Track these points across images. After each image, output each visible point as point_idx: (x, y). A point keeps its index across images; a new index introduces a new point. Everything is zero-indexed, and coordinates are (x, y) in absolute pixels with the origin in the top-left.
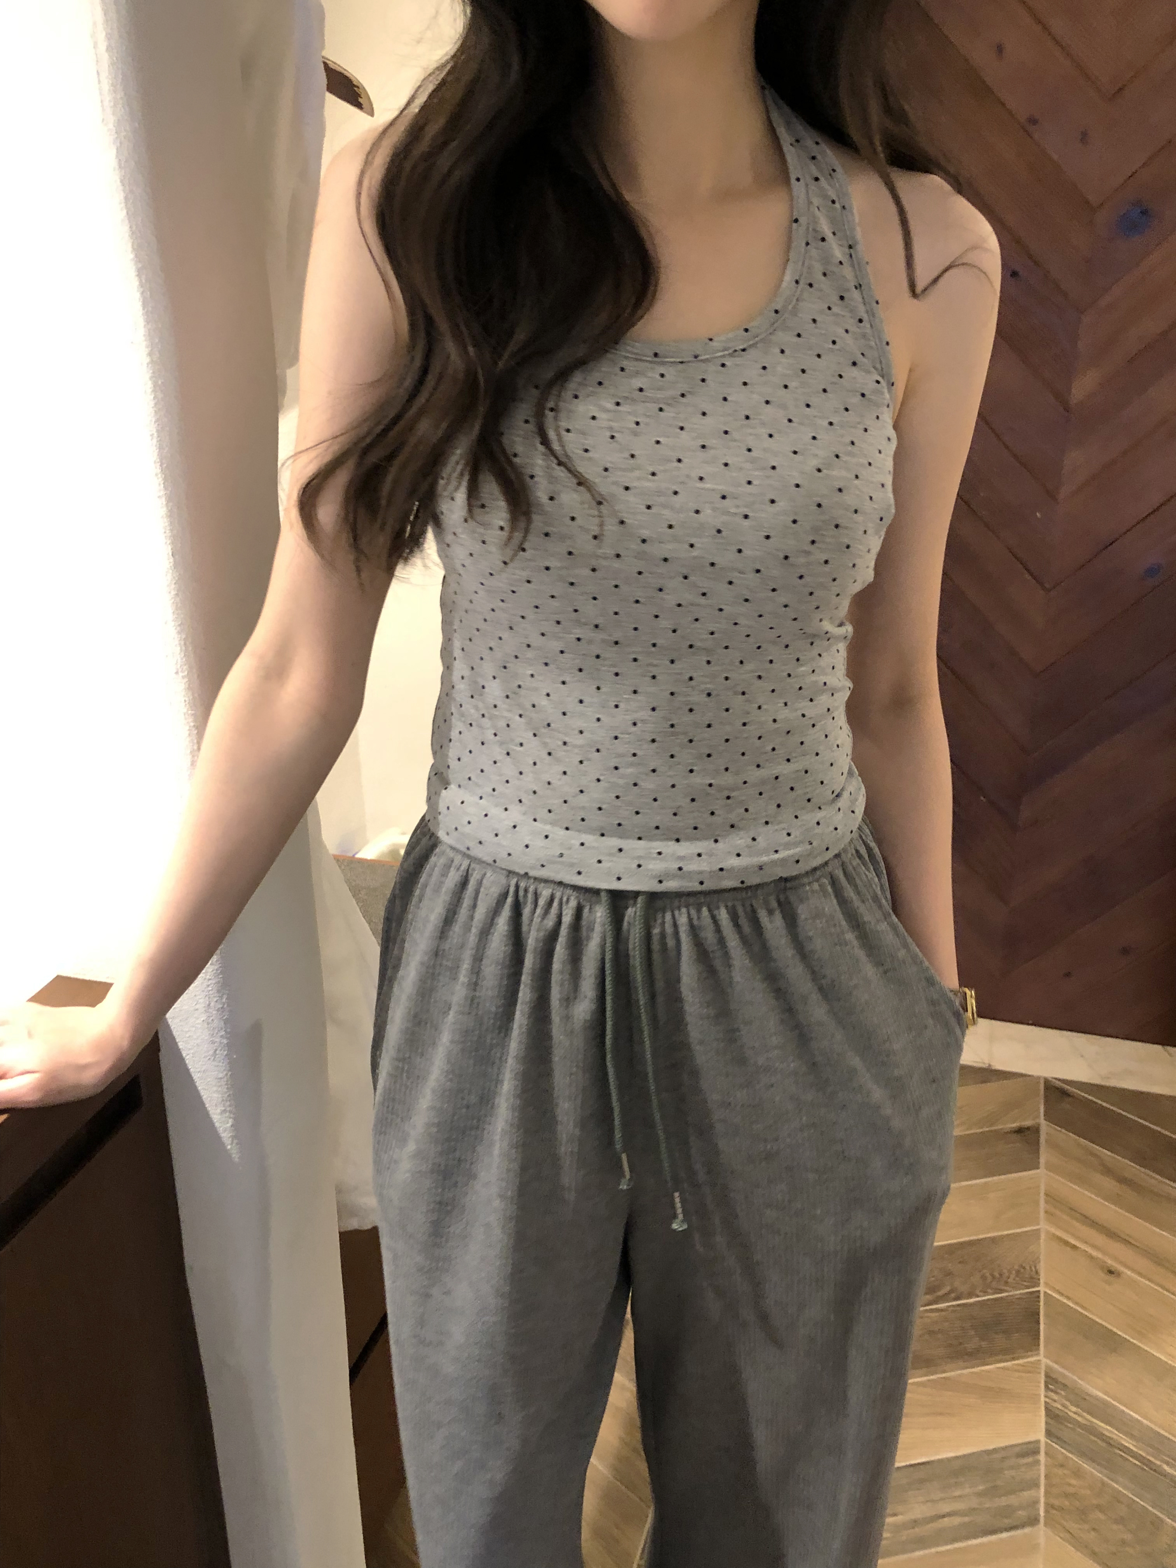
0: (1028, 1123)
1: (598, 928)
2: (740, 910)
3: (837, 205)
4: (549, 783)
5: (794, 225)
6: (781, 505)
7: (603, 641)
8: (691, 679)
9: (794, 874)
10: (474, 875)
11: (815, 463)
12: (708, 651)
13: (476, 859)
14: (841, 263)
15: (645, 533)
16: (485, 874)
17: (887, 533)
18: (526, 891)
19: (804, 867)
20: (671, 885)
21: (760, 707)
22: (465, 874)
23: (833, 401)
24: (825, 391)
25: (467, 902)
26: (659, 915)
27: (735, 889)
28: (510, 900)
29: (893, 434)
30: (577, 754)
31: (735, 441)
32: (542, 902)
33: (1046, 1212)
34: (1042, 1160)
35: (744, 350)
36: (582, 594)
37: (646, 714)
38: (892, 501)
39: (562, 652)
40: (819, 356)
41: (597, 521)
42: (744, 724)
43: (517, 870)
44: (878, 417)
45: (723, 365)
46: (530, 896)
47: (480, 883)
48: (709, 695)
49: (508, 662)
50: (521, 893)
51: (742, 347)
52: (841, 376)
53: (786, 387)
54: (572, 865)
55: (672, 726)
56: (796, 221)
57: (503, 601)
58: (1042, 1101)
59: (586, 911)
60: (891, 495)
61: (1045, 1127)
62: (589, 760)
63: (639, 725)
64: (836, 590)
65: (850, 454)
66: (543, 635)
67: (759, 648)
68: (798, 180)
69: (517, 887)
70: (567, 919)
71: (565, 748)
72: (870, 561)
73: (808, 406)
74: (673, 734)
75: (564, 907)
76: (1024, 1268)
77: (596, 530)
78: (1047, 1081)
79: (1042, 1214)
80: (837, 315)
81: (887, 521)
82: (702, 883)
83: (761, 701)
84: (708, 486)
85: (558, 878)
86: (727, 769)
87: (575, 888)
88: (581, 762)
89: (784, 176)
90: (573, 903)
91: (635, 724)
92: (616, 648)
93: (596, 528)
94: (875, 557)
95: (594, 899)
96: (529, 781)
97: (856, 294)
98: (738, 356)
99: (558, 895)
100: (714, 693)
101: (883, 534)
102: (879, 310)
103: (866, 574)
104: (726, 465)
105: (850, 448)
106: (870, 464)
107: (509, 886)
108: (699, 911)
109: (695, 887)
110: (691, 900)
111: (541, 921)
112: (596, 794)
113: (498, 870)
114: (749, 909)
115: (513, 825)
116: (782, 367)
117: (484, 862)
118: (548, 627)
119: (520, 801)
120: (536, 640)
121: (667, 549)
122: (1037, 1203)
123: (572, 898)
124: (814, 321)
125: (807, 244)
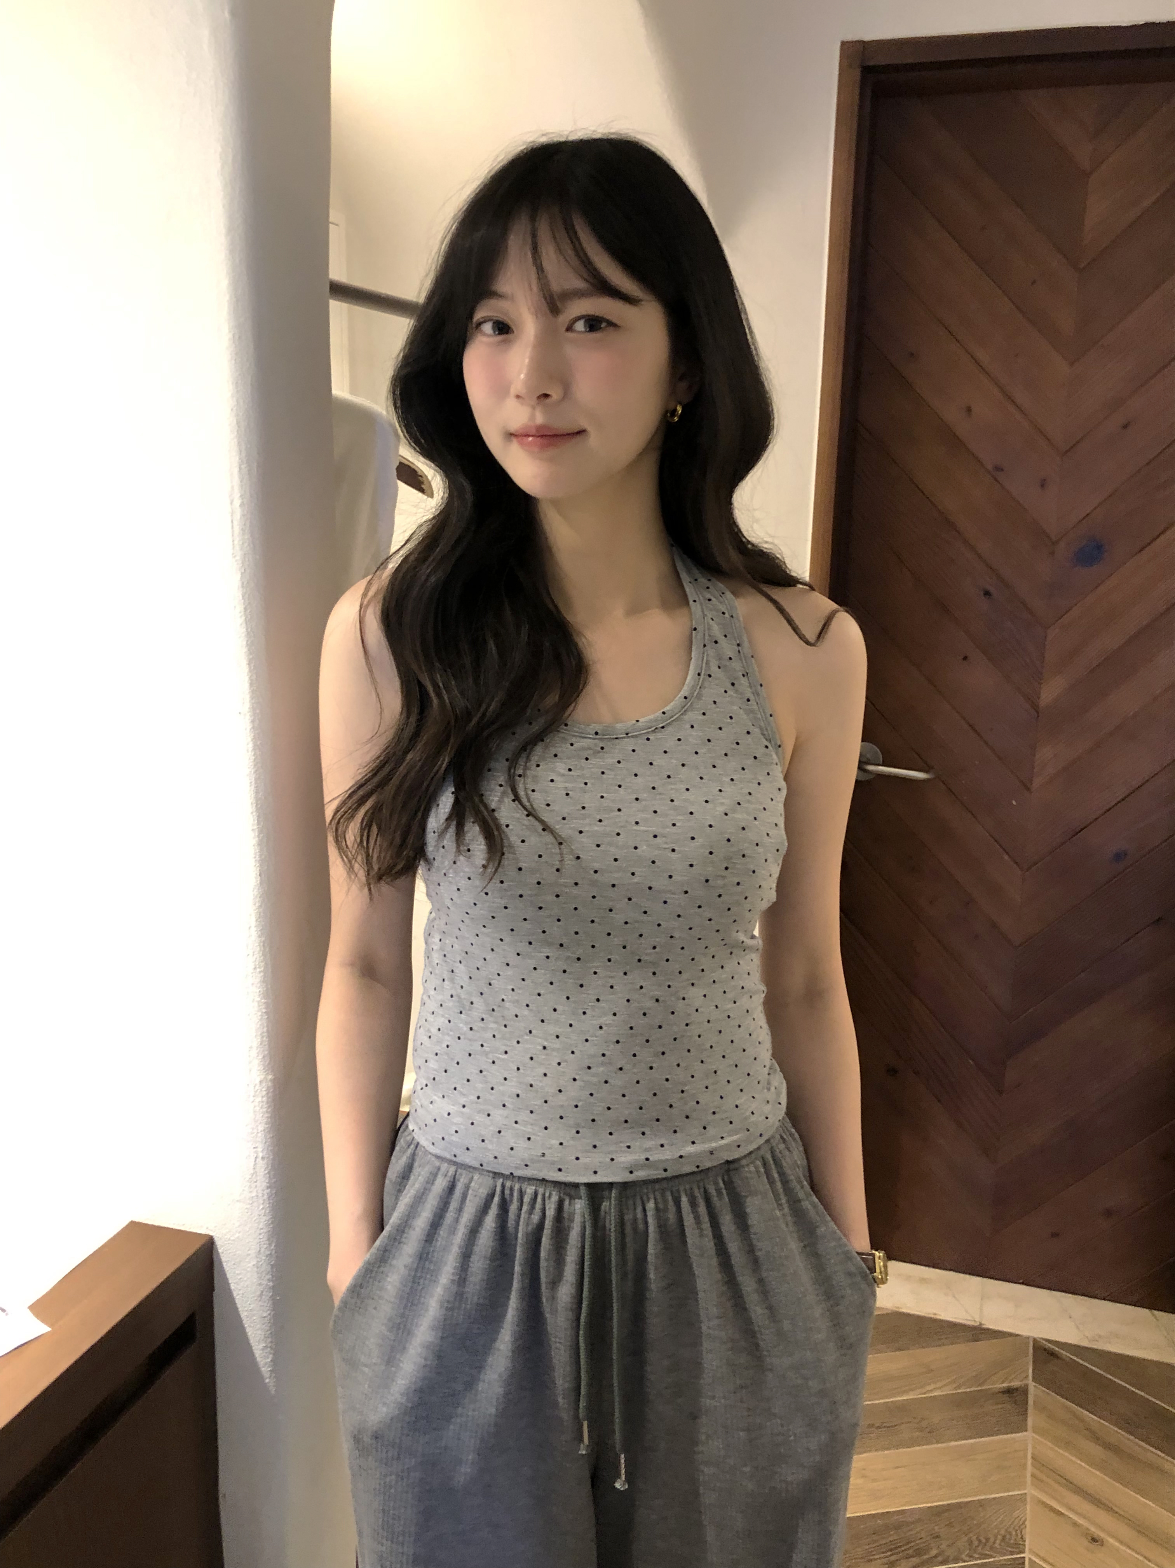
0: (1016, 1384)
1: (578, 1219)
2: (697, 1193)
3: (727, 615)
4: (531, 1086)
5: (694, 632)
6: (699, 841)
7: (568, 958)
8: (641, 987)
9: (737, 1156)
10: (462, 1180)
11: (721, 809)
12: (653, 963)
13: (462, 1165)
14: (730, 659)
15: (596, 866)
16: (472, 1178)
17: (784, 861)
18: (512, 1189)
19: (743, 1151)
20: (640, 1175)
21: (697, 1010)
22: (452, 1180)
23: (733, 764)
24: (726, 755)
25: (454, 1205)
26: (631, 1202)
27: (693, 1173)
28: (496, 1199)
29: (783, 784)
30: (556, 1056)
31: (660, 794)
32: (527, 1199)
33: (1033, 1475)
34: (1030, 1421)
35: (663, 727)
36: (550, 916)
37: (608, 1019)
38: (785, 837)
39: (535, 969)
40: (720, 729)
41: (558, 857)
42: (687, 1025)
43: (503, 1172)
44: (768, 774)
45: (648, 739)
46: (516, 1194)
47: (467, 1187)
48: (657, 1000)
49: (493, 979)
50: (507, 1192)
51: (661, 725)
52: (738, 743)
53: (696, 753)
54: (553, 1163)
55: (631, 1028)
56: (695, 629)
57: (484, 926)
58: (1031, 1363)
59: (567, 1202)
60: (783, 832)
61: (1034, 1390)
62: (566, 1061)
63: (604, 1028)
64: (748, 907)
65: (749, 802)
66: (518, 954)
67: (693, 959)
68: (695, 601)
69: (503, 1186)
70: (551, 1212)
71: (545, 1051)
72: (772, 884)
73: (714, 766)
74: (632, 1036)
75: (547, 1202)
76: (1010, 1534)
77: (557, 864)
78: (1035, 1340)
79: (1029, 1479)
80: (730, 696)
81: (783, 851)
82: (665, 1170)
83: (697, 1005)
84: (642, 828)
85: (541, 1176)
86: (678, 1065)
87: (556, 1184)
88: (559, 1064)
89: (684, 601)
90: (555, 1198)
91: (601, 1028)
92: (578, 964)
93: (558, 863)
94: (776, 881)
95: (573, 1192)
96: (512, 1087)
97: (744, 681)
98: (659, 732)
99: (541, 1191)
100: (661, 999)
101: (780, 862)
102: (763, 691)
103: (771, 896)
104: (655, 812)
105: (749, 797)
106: (765, 809)
107: (496, 1186)
108: (663, 1195)
109: (662, 1174)
110: (657, 1186)
111: (529, 1218)
112: (573, 1092)
113: (485, 1173)
114: (702, 1190)
115: (498, 1130)
116: (694, 738)
117: (470, 1167)
118: (523, 947)
119: (504, 1105)
120: (513, 959)
121: (616, 877)
122: (1024, 1466)
123: (554, 1193)
124: (715, 702)
125: (705, 646)
